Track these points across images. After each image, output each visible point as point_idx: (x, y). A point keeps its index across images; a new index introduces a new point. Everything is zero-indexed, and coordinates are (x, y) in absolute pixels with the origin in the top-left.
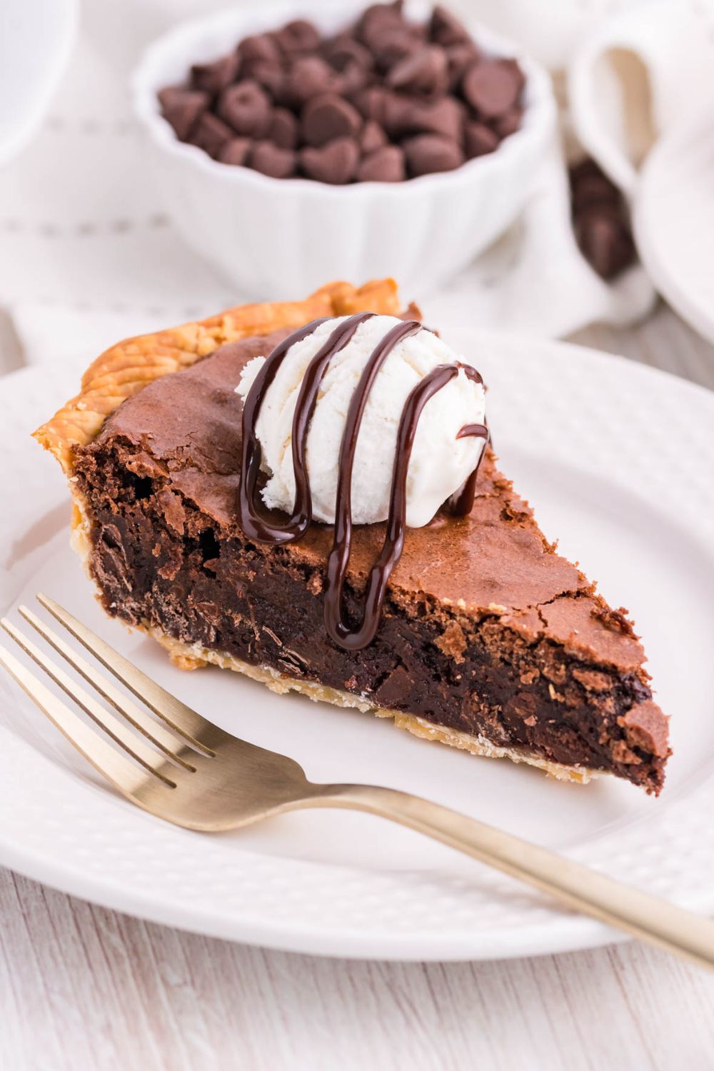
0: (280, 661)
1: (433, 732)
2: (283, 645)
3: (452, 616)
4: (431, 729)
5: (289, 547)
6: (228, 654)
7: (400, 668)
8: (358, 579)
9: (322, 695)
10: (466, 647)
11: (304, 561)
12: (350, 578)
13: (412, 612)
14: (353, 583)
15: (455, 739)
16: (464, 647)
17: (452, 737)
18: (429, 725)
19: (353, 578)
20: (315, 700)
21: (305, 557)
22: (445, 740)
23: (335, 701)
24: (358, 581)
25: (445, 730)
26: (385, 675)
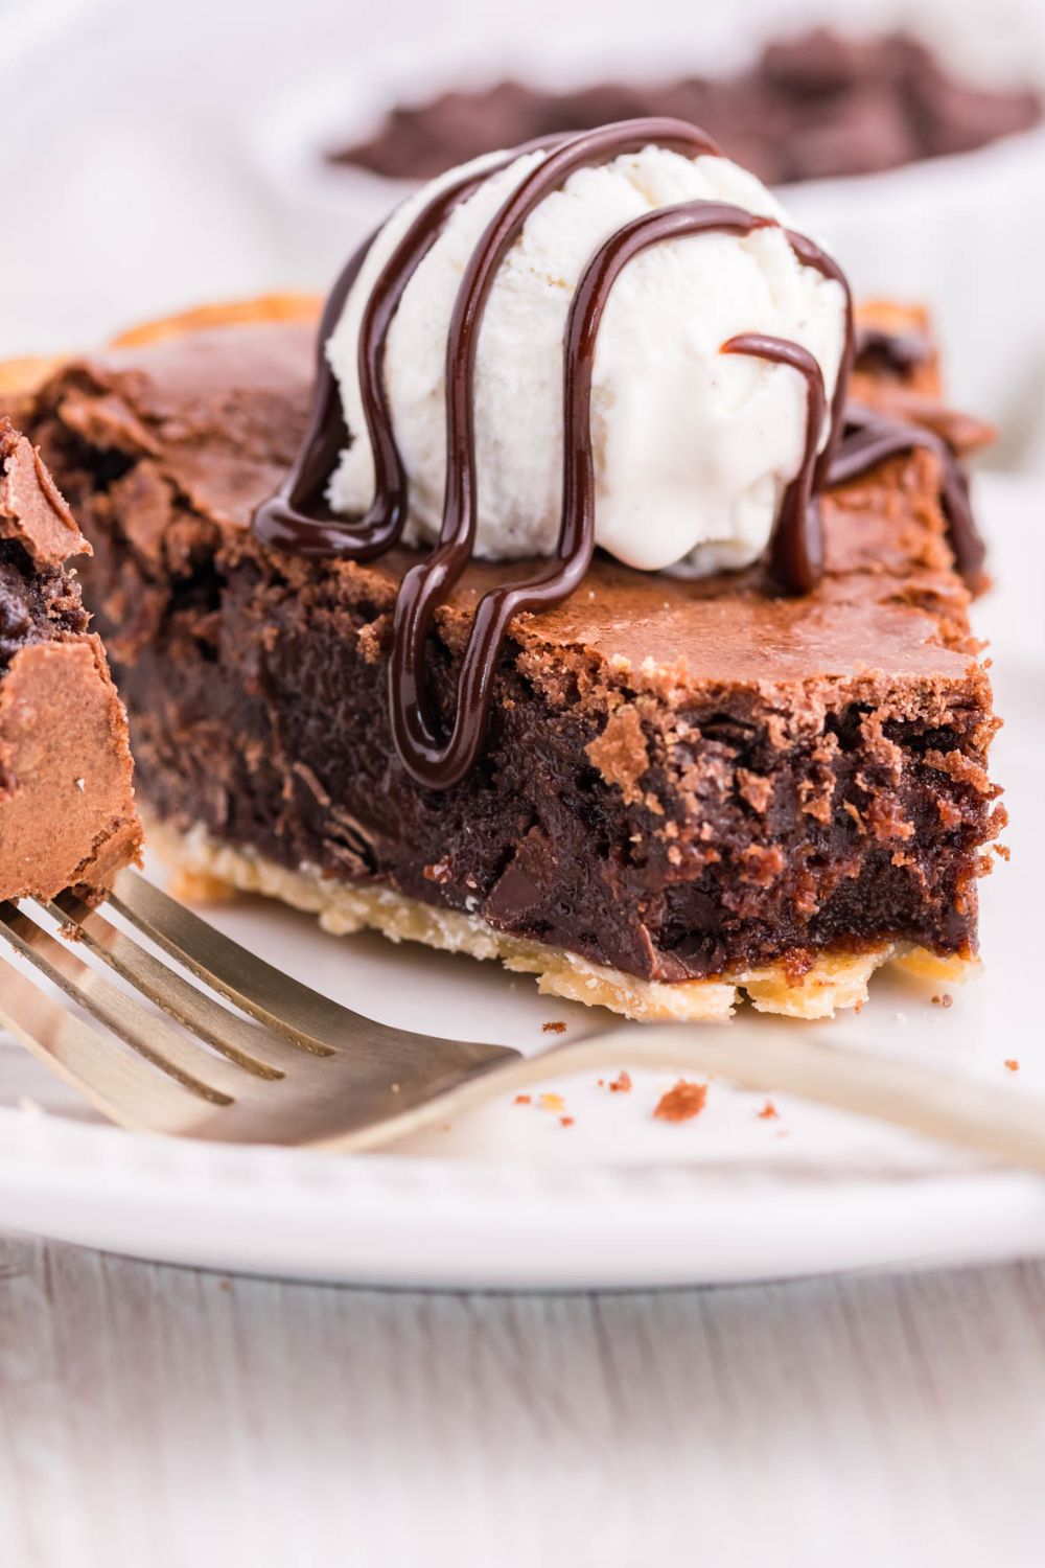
0: (327, 843)
1: (593, 983)
2: (333, 803)
3: (629, 696)
4: (590, 977)
5: (339, 565)
6: (250, 850)
7: (534, 831)
8: (459, 624)
9: (406, 923)
10: (646, 766)
11: (363, 594)
12: (442, 624)
13: (555, 693)
14: (448, 635)
15: (633, 1000)
16: (640, 764)
17: (629, 995)
18: (587, 969)
19: (449, 624)
20: (396, 939)
21: (365, 585)
22: (616, 1002)
23: (427, 937)
24: (458, 630)
25: (615, 977)
26: (508, 853)
